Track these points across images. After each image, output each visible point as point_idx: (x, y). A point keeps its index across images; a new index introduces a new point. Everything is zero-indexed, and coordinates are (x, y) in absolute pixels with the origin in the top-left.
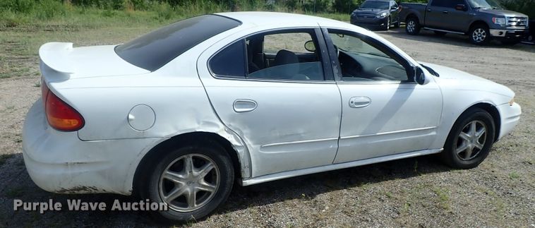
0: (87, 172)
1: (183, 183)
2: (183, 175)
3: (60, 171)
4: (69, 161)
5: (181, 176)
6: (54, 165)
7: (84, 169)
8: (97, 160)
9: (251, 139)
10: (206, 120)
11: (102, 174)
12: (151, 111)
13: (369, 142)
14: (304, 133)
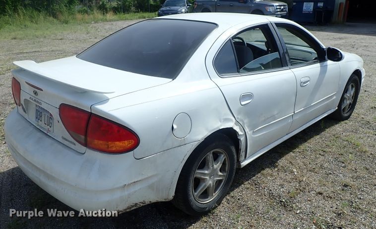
0: (140, 189)
1: (208, 178)
2: (207, 170)
3: (118, 195)
4: (126, 183)
5: (206, 172)
6: (112, 190)
7: (137, 187)
8: (149, 175)
9: (248, 127)
10: (225, 117)
11: (151, 187)
12: (188, 117)
13: (307, 112)
14: (277, 114)
